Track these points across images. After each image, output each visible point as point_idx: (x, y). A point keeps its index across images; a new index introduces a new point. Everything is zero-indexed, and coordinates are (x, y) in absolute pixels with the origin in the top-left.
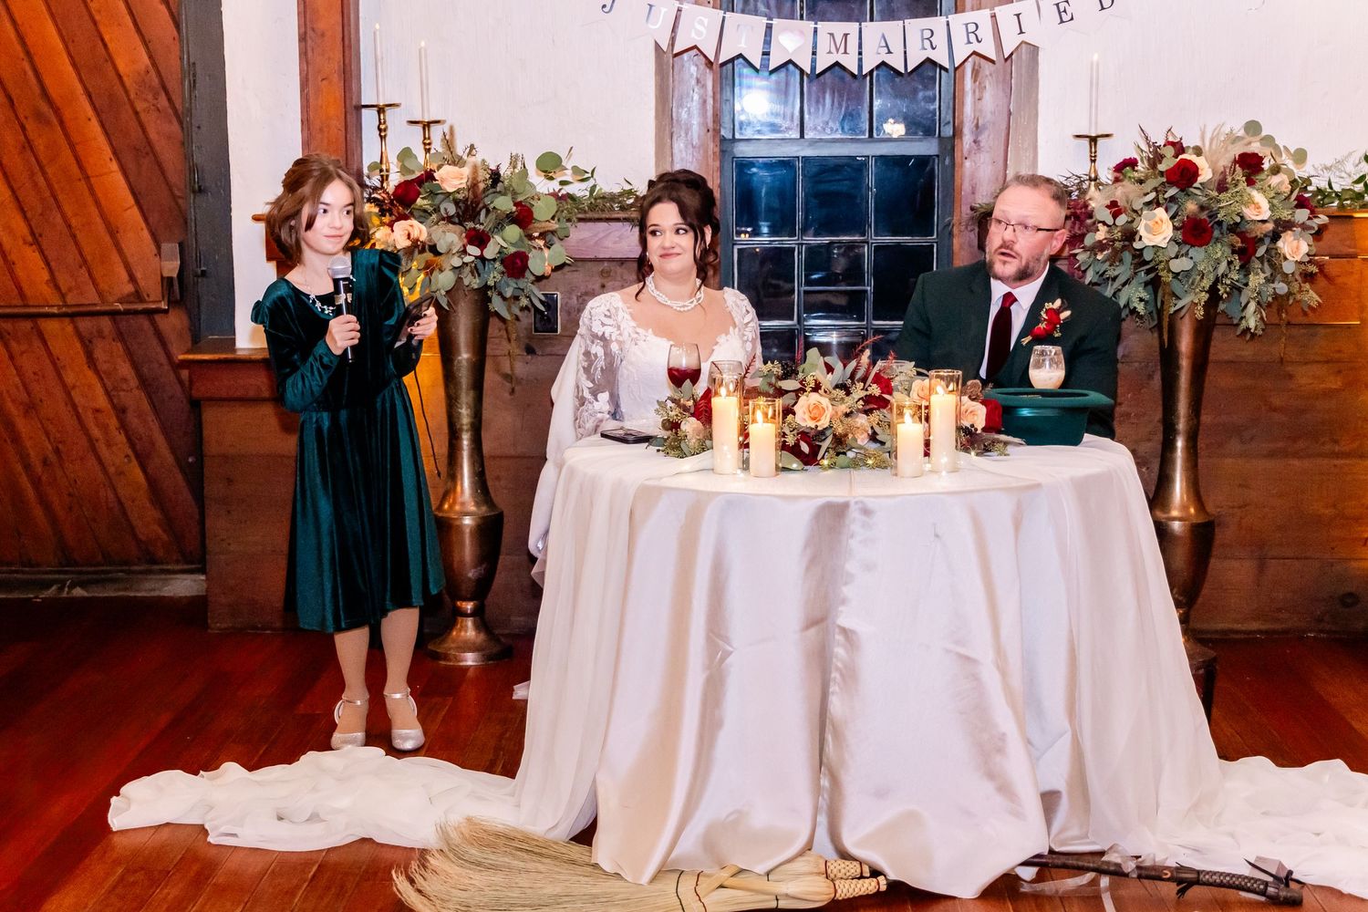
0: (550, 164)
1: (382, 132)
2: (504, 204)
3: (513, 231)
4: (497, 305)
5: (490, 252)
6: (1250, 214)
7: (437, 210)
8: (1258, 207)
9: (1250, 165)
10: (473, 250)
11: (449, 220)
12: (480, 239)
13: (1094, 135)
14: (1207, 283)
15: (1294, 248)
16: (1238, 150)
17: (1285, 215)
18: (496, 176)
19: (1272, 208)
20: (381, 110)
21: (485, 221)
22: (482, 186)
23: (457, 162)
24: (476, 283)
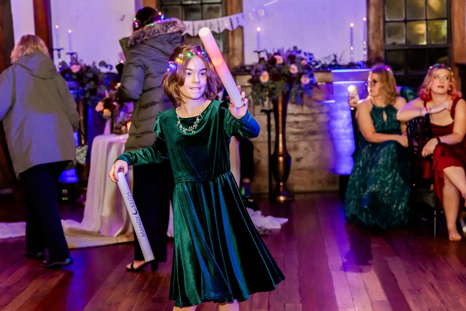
0: (103, 64)
1: (59, 56)
2: (90, 75)
3: (92, 83)
4: (89, 103)
5: (86, 89)
6: (292, 71)
7: (71, 77)
8: (294, 69)
9: (291, 58)
10: (81, 88)
11: (74, 80)
12: (83, 85)
13: (259, 50)
14: (281, 91)
15: (305, 80)
16: (289, 53)
17: (301, 71)
18: (88, 68)
19: (298, 69)
20: (59, 50)
21: (85, 80)
22: (84, 70)
23: (78, 64)
24: (82, 97)
